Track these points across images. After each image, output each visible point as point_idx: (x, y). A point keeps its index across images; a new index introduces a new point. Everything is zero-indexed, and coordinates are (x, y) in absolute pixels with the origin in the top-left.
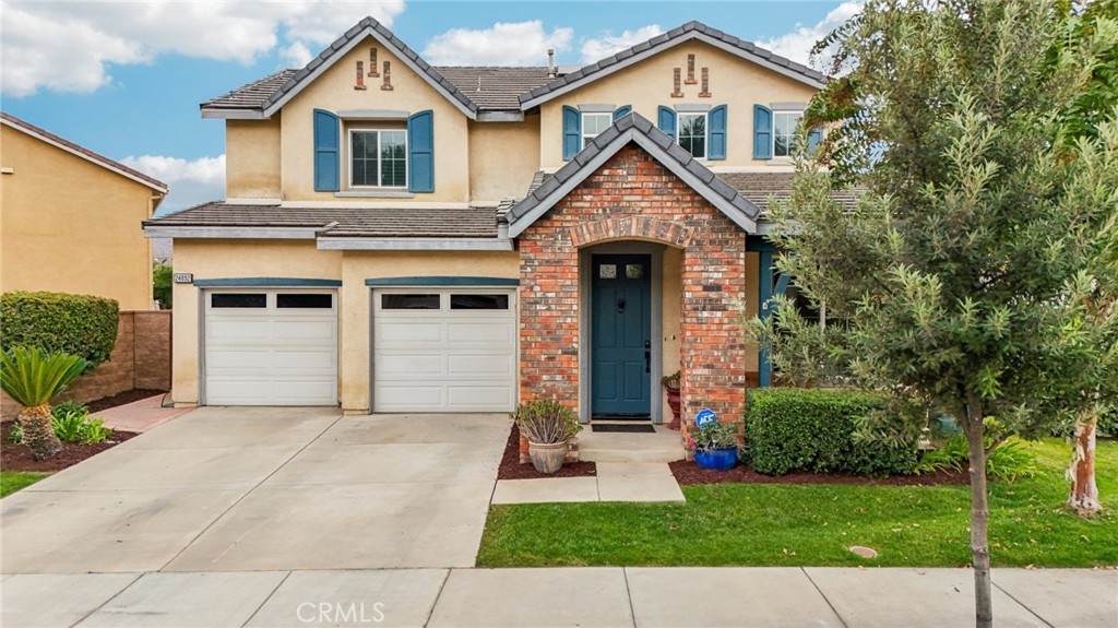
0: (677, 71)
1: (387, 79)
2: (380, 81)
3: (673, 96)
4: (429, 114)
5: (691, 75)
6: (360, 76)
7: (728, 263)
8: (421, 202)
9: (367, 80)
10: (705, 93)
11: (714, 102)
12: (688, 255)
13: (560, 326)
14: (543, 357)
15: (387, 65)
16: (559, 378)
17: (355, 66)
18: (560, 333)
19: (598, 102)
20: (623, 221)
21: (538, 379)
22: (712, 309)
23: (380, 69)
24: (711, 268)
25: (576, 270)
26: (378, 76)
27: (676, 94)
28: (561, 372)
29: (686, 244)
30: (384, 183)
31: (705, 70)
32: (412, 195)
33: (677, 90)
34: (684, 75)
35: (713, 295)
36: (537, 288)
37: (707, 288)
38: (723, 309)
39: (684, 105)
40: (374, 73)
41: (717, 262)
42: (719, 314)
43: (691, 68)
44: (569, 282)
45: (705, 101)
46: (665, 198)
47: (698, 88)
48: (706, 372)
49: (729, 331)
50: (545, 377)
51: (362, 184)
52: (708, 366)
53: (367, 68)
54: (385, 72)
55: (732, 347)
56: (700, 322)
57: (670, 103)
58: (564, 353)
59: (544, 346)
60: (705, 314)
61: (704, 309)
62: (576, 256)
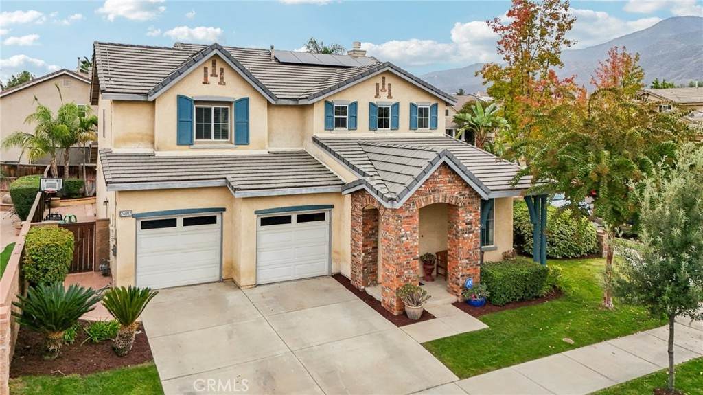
0: (377, 84)
1: (222, 79)
2: (218, 79)
3: (376, 97)
4: (247, 100)
5: (383, 87)
6: (206, 76)
7: (475, 212)
8: (241, 151)
9: (210, 79)
10: (389, 96)
11: (393, 101)
12: (460, 209)
13: (411, 247)
14: (405, 263)
15: (222, 70)
16: (411, 271)
17: (203, 70)
18: (412, 250)
19: (342, 99)
20: (437, 195)
21: (403, 273)
22: (469, 233)
23: (218, 72)
24: (468, 215)
25: (418, 220)
26: (217, 76)
27: (377, 96)
28: (412, 269)
29: (460, 205)
30: (215, 138)
31: (389, 85)
32: (236, 146)
33: (378, 94)
34: (380, 88)
35: (469, 226)
36: (403, 230)
37: (467, 224)
38: (473, 232)
39: (381, 102)
40: (214, 75)
41: (470, 212)
42: (471, 235)
43: (384, 84)
44: (415, 226)
45: (389, 100)
46: (452, 185)
47: (386, 94)
48: (467, 261)
49: (474, 242)
50: (406, 272)
51: (202, 138)
52: (467, 259)
53: (210, 71)
54: (221, 74)
55: (476, 249)
56: (464, 238)
57: (375, 101)
58: (414, 259)
59: (405, 257)
60: (466, 235)
61: (466, 233)
62: (418, 213)
